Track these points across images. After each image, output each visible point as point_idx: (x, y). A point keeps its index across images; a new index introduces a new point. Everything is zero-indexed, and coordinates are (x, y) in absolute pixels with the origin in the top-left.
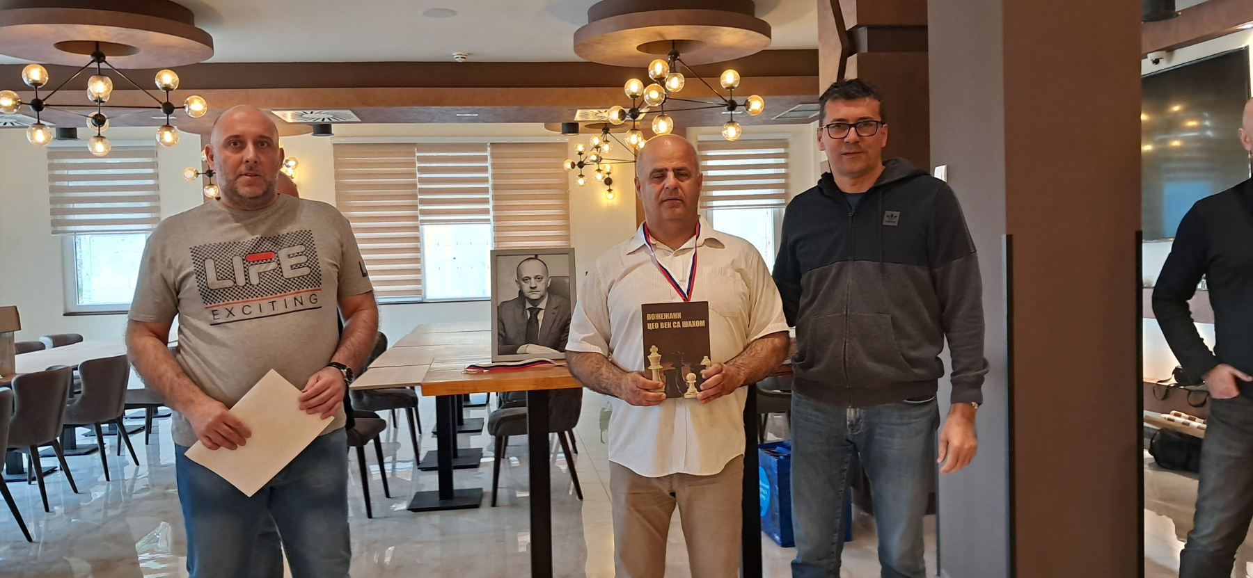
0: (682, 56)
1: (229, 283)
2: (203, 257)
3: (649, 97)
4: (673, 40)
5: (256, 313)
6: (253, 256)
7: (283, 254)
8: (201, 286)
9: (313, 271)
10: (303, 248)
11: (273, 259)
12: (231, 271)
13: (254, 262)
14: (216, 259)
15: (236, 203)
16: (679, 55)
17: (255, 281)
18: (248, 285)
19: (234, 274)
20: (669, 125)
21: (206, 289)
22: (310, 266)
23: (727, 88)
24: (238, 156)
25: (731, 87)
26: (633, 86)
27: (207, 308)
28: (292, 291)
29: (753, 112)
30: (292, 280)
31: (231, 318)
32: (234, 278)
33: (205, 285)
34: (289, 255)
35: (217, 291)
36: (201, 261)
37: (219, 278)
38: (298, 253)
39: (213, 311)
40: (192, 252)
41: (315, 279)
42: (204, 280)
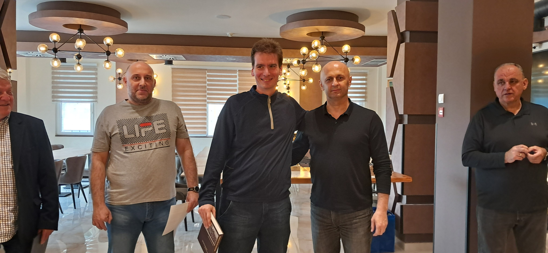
0: (326, 38)
1: (133, 136)
2: (122, 124)
3: (312, 56)
4: (322, 32)
5: (144, 149)
6: (143, 125)
7: (155, 123)
8: (121, 137)
9: (168, 131)
10: (163, 121)
11: (151, 126)
12: (134, 130)
13: (143, 127)
14: (127, 125)
15: (135, 102)
16: (325, 38)
17: (143, 135)
18: (141, 137)
19: (135, 132)
20: (320, 68)
21: (123, 138)
22: (166, 129)
23: (345, 52)
24: (137, 83)
25: (346, 52)
26: (304, 50)
27: (123, 146)
28: (159, 139)
29: (356, 63)
30: (159, 134)
31: (133, 151)
32: (135, 134)
33: (123, 136)
34: (158, 124)
35: (128, 139)
36: (121, 126)
37: (129, 133)
38: (161, 123)
39: (126, 147)
40: (117, 122)
41: (168, 135)
42: (123, 134)
